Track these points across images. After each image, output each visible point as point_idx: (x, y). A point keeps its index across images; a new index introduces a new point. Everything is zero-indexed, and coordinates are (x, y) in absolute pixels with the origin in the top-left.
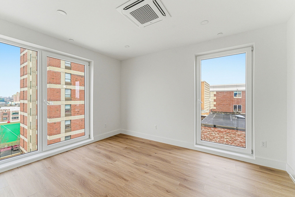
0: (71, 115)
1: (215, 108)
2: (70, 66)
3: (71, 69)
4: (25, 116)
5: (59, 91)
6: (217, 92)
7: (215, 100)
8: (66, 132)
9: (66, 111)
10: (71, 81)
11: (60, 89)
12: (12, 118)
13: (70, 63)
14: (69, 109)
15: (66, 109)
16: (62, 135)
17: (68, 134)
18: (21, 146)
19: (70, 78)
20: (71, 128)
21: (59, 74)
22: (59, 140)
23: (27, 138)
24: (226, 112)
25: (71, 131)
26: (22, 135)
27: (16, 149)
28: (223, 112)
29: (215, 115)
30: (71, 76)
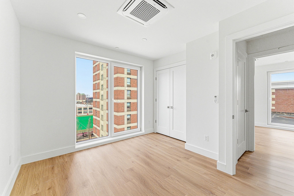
0: (130, 111)
1: (274, 108)
2: (129, 72)
3: (130, 75)
4: (98, 111)
5: (123, 92)
6: (276, 90)
7: (273, 99)
8: (128, 123)
9: (127, 107)
10: (131, 84)
11: (124, 90)
12: (78, 113)
13: (130, 70)
14: (129, 106)
15: (127, 106)
16: (125, 126)
17: (129, 125)
18: (94, 133)
19: (129, 82)
20: (130, 120)
21: (123, 79)
22: (123, 130)
23: (99, 127)
24: (289, 112)
25: (131, 123)
26: (94, 124)
27: (86, 135)
28: (284, 112)
29: (273, 116)
30: (130, 80)
